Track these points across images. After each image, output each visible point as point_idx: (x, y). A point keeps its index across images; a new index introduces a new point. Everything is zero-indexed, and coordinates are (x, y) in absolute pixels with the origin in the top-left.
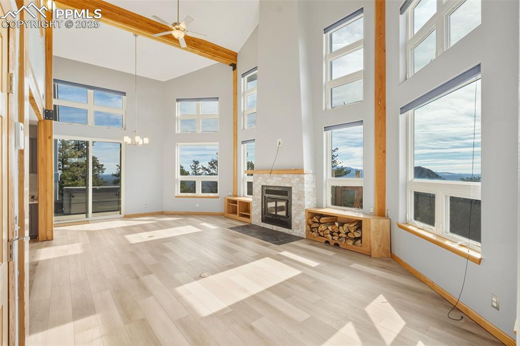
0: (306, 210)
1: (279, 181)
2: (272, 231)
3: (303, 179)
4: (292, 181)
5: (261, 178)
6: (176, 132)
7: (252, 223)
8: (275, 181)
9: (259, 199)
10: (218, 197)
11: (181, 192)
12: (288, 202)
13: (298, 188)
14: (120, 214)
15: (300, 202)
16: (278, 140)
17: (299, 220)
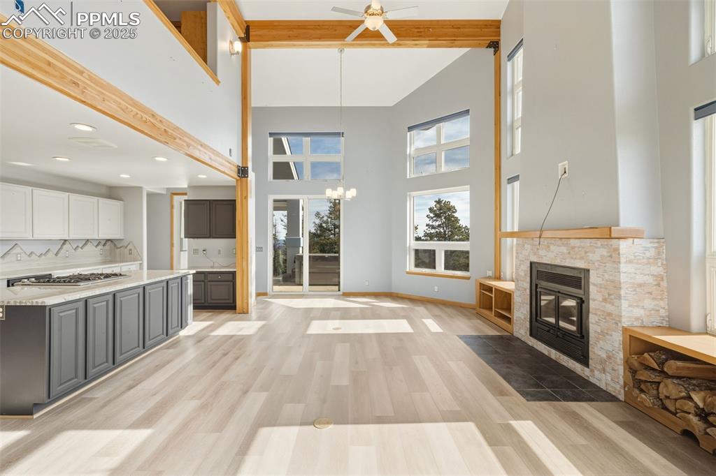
0: (625, 330)
1: (562, 254)
2: (549, 359)
3: (617, 250)
4: (591, 256)
5: (529, 246)
6: (408, 177)
7: (515, 334)
8: (555, 255)
9: (525, 290)
10: (468, 278)
11: (417, 266)
12: (583, 302)
13: (605, 271)
14: (339, 290)
15: (609, 308)
16: (560, 165)
17: (607, 352)
